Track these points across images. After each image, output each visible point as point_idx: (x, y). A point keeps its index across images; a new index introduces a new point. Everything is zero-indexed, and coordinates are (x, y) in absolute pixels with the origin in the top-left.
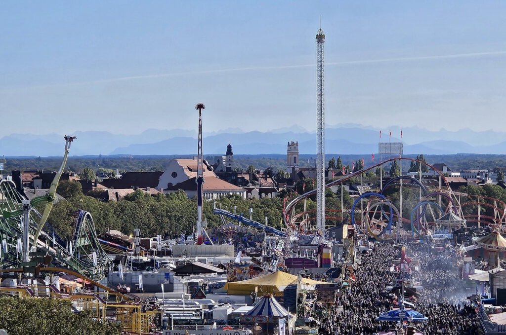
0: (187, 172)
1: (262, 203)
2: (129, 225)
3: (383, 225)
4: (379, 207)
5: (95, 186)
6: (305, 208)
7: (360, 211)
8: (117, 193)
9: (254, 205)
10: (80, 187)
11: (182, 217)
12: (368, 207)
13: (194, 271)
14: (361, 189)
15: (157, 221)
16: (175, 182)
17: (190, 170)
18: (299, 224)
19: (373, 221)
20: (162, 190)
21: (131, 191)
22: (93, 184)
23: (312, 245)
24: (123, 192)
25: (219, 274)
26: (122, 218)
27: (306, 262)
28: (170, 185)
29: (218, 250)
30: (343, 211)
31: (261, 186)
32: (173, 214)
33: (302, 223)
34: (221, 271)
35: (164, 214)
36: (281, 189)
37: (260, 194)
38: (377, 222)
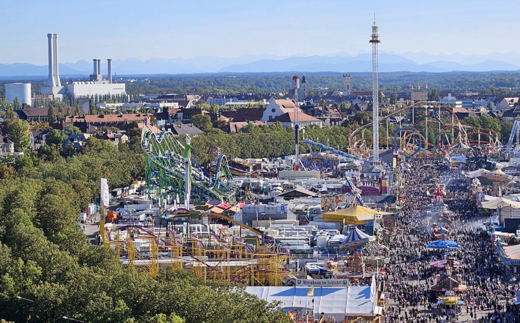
0: (282, 108)
1: (333, 131)
2: (246, 150)
3: (416, 147)
4: (412, 135)
5: (219, 117)
6: (363, 136)
7: (399, 138)
8: (235, 125)
9: (328, 133)
10: (209, 118)
11: (281, 143)
12: (404, 136)
13: (297, 195)
14: (399, 119)
15: (264, 147)
16: (274, 115)
17: (284, 107)
18: (359, 147)
19: (408, 144)
20: (266, 122)
21: (245, 124)
22: (218, 116)
23: (373, 172)
24: (240, 125)
25: (313, 197)
26: (241, 146)
27: (372, 189)
28: (270, 117)
29: (309, 175)
30: (388, 138)
31: (331, 116)
32: (275, 141)
33: (361, 146)
34: (314, 194)
35: (269, 141)
36: (345, 119)
37: (331, 122)
38: (411, 145)
